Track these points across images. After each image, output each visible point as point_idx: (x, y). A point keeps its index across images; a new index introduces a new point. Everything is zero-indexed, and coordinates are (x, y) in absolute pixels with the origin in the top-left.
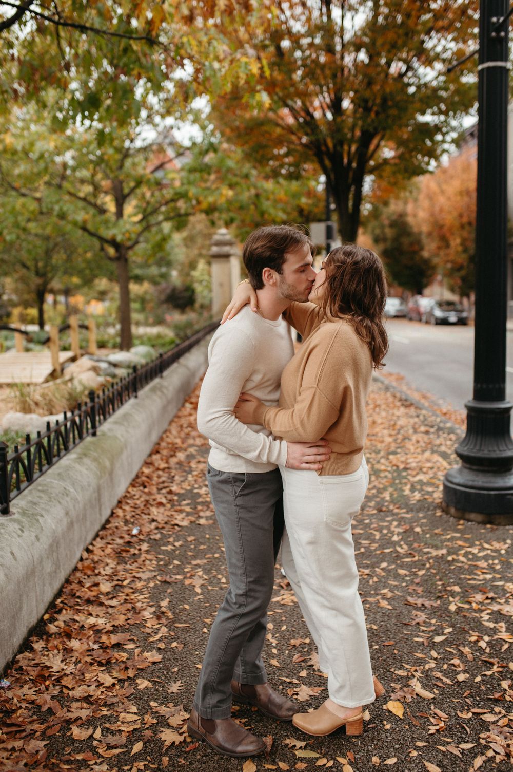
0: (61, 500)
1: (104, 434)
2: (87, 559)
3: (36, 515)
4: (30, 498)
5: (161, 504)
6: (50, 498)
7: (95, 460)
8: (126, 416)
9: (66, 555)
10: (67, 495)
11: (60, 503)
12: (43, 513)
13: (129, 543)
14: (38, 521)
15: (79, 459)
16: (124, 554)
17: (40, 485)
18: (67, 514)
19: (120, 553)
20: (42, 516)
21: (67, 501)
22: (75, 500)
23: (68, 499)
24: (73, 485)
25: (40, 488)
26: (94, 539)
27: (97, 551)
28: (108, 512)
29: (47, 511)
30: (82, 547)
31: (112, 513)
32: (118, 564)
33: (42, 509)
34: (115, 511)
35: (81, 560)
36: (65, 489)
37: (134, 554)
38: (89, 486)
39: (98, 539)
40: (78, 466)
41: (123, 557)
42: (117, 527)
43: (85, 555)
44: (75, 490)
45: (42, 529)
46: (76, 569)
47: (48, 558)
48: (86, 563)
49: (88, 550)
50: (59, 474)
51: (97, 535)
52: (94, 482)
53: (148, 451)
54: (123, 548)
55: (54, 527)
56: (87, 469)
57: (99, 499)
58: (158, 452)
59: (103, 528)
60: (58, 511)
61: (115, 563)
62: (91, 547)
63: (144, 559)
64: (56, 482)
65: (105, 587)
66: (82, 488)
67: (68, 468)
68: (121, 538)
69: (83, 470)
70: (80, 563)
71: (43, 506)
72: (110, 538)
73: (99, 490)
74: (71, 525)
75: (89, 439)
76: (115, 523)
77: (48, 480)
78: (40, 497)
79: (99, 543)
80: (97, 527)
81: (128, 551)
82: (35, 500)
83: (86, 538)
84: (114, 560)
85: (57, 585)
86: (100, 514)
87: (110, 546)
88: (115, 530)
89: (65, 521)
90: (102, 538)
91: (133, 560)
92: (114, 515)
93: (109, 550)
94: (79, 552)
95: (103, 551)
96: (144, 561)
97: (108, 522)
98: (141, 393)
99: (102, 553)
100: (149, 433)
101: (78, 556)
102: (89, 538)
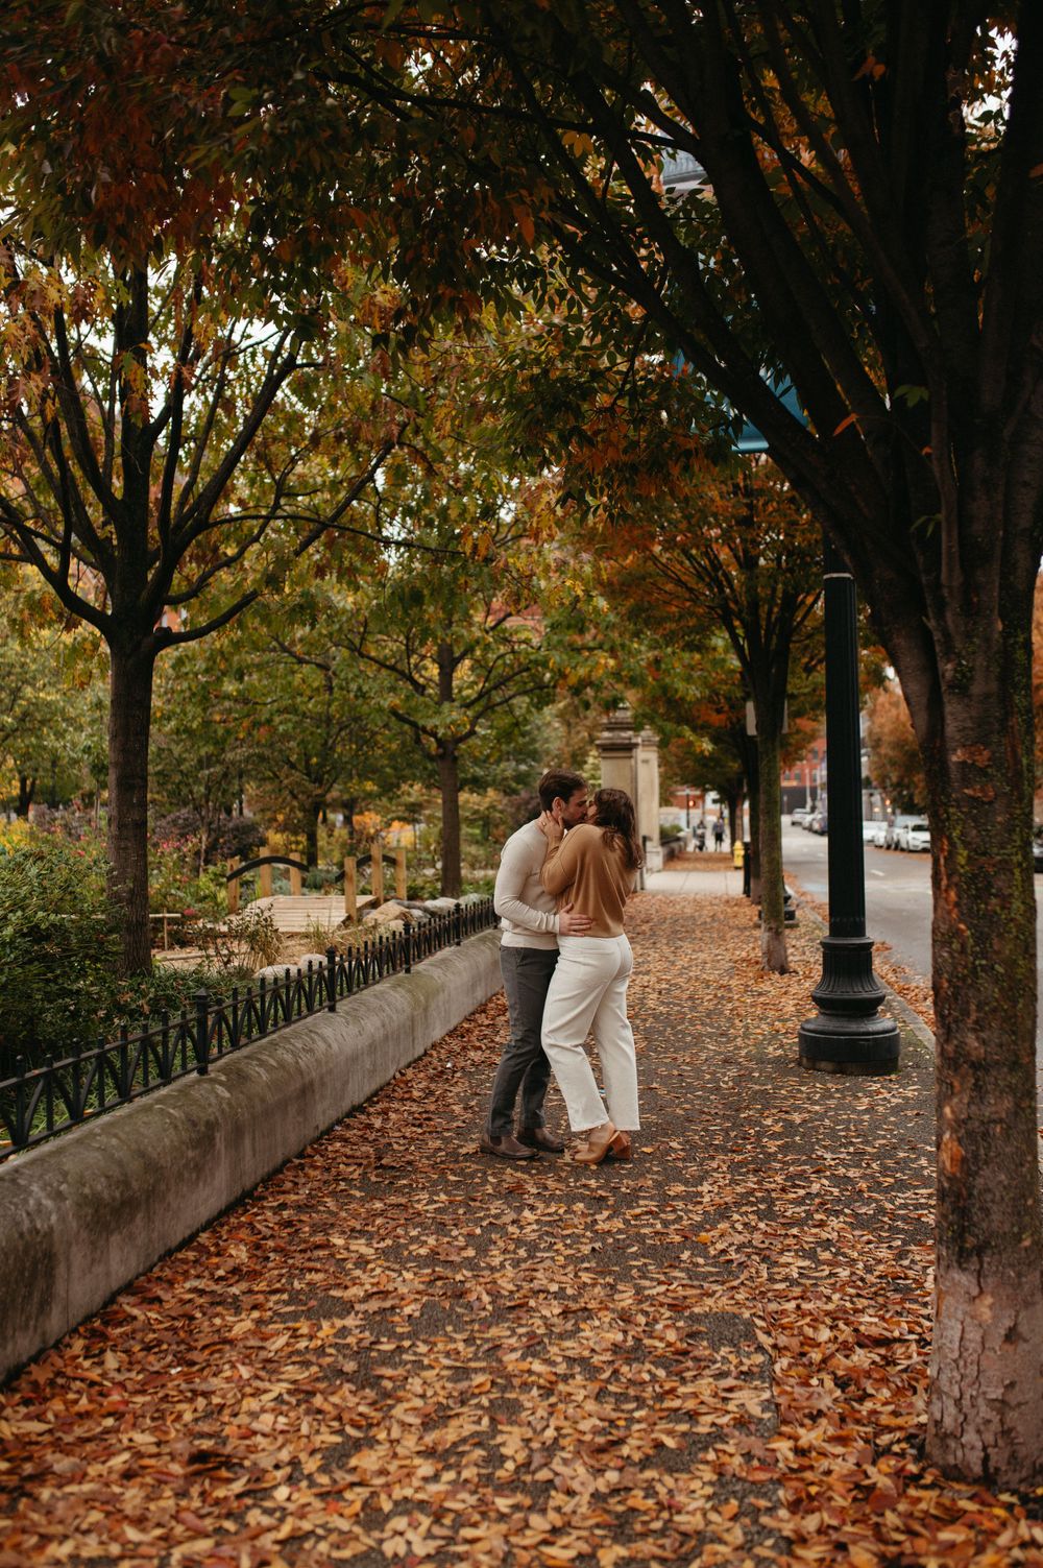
1: (418, 973)
2: (400, 1078)
3: (358, 1017)
4: (351, 1005)
5: (480, 1048)
6: (368, 1009)
7: (409, 991)
8: (444, 961)
9: (382, 1063)
10: (382, 1012)
11: (377, 1015)
12: (363, 1018)
13: (442, 1072)
14: (360, 1022)
15: (394, 987)
16: (437, 1078)
17: (360, 997)
18: (383, 1025)
19: (432, 1077)
20: (363, 1020)
21: (383, 1016)
22: (391, 1018)
23: (384, 1014)
24: (389, 1005)
25: (360, 999)
27: (410, 1074)
28: (422, 1051)
29: (368, 1018)
30: (394, 1068)
31: (425, 1054)
32: (430, 1083)
33: (362, 1014)
34: (428, 1051)
35: (395, 1078)
36: (380, 1007)
37: (447, 1078)
38: (402, 1011)
39: (411, 1068)
40: (392, 993)
41: (436, 1080)
42: (430, 1062)
43: (398, 1076)
44: (390, 1010)
45: (363, 1029)
46: (389, 1084)
47: (367, 1056)
48: (399, 1080)
49: (400, 1073)
50: (375, 995)
51: (408, 1066)
52: (408, 1010)
53: (471, 1009)
54: (436, 1074)
55: (372, 1031)
56: (401, 997)
57: (413, 1029)
58: (484, 1011)
59: (417, 1061)
60: (376, 1020)
61: (427, 1082)
62: (403, 1071)
64: (373, 999)
65: (416, 1094)
67: (382, 993)
68: (434, 1068)
69: (398, 997)
70: (393, 1080)
71: (362, 1012)
72: (422, 1068)
73: (412, 1019)
74: (386, 1038)
75: (402, 974)
76: (426, 1059)
77: (366, 996)
78: (360, 1005)
79: (410, 1071)
80: (410, 1059)
81: (440, 1076)
82: (356, 1006)
83: (399, 1062)
84: (426, 1080)
85: (374, 1086)
86: (414, 1047)
87: (422, 1073)
88: (428, 1063)
89: (381, 1032)
90: (414, 1068)
91: (445, 1081)
92: (428, 1055)
93: (421, 1075)
95: (415, 1075)
96: (456, 1082)
97: (420, 1059)
98: (465, 942)
100: (473, 987)
101: (392, 1073)
102: (403, 1063)
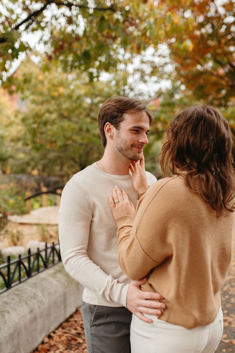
0: (29, 302)
2: (47, 343)
3: (4, 312)
4: (5, 299)
6: (20, 300)
7: (66, 275)
9: (28, 340)
10: (35, 298)
11: (27, 304)
12: (11, 311)
13: (79, 334)
14: (4, 316)
15: (54, 274)
16: (73, 342)
17: (17, 290)
18: (31, 311)
19: (69, 341)
20: (9, 313)
21: (33, 303)
22: (42, 302)
23: (35, 301)
24: (42, 292)
25: (16, 292)
26: (57, 328)
27: (56, 337)
28: (73, 310)
29: (14, 309)
30: (44, 334)
32: (66, 349)
33: (11, 308)
34: (79, 309)
35: (43, 343)
36: (35, 294)
37: (79, 343)
38: (56, 292)
39: (60, 329)
40: (51, 279)
41: (72, 344)
42: (76, 321)
43: (46, 340)
44: (43, 295)
45: (5, 323)
46: (36, 350)
47: (7, 343)
48: (46, 346)
49: (50, 337)
50: (35, 284)
51: (61, 326)
52: (61, 290)
54: (74, 337)
55: (17, 321)
56: (57, 281)
57: (65, 301)
59: (67, 321)
60: (24, 310)
61: (64, 348)
62: (52, 335)
63: (83, 347)
64: (30, 289)
66: (49, 294)
67: (44, 279)
68: (76, 329)
69: (54, 281)
70: (41, 346)
71: (12, 305)
72: (68, 328)
73: (65, 296)
74: (34, 319)
76: (76, 318)
77: (25, 287)
78: (13, 299)
79: (60, 332)
80: (62, 320)
81: (76, 340)
82: (8, 301)
83: (49, 328)
84: (64, 346)
86: (65, 312)
87: (66, 335)
88: (74, 323)
89: (29, 317)
90: (63, 328)
91: (76, 347)
92: (78, 312)
93: (64, 338)
94: (41, 337)
95: (60, 338)
96: (84, 349)
97: (71, 316)
99: (58, 339)
101: (40, 340)
102: (53, 328)
